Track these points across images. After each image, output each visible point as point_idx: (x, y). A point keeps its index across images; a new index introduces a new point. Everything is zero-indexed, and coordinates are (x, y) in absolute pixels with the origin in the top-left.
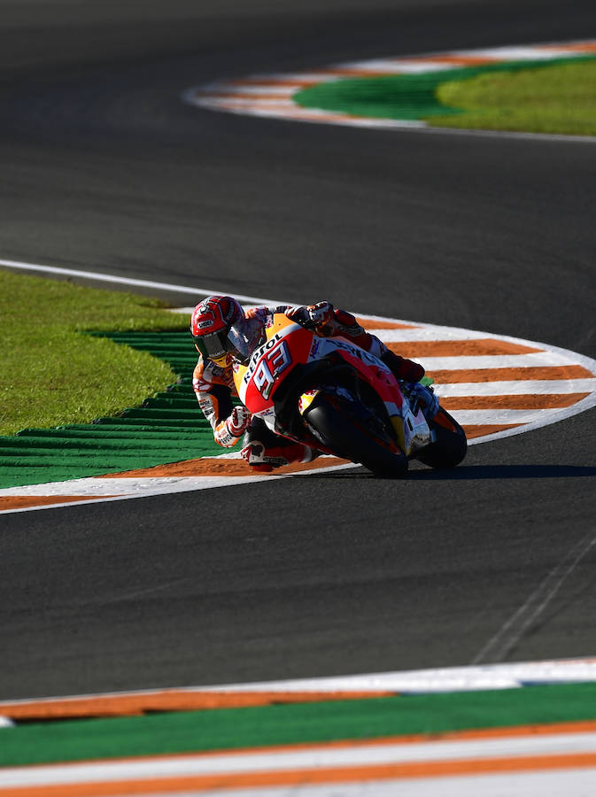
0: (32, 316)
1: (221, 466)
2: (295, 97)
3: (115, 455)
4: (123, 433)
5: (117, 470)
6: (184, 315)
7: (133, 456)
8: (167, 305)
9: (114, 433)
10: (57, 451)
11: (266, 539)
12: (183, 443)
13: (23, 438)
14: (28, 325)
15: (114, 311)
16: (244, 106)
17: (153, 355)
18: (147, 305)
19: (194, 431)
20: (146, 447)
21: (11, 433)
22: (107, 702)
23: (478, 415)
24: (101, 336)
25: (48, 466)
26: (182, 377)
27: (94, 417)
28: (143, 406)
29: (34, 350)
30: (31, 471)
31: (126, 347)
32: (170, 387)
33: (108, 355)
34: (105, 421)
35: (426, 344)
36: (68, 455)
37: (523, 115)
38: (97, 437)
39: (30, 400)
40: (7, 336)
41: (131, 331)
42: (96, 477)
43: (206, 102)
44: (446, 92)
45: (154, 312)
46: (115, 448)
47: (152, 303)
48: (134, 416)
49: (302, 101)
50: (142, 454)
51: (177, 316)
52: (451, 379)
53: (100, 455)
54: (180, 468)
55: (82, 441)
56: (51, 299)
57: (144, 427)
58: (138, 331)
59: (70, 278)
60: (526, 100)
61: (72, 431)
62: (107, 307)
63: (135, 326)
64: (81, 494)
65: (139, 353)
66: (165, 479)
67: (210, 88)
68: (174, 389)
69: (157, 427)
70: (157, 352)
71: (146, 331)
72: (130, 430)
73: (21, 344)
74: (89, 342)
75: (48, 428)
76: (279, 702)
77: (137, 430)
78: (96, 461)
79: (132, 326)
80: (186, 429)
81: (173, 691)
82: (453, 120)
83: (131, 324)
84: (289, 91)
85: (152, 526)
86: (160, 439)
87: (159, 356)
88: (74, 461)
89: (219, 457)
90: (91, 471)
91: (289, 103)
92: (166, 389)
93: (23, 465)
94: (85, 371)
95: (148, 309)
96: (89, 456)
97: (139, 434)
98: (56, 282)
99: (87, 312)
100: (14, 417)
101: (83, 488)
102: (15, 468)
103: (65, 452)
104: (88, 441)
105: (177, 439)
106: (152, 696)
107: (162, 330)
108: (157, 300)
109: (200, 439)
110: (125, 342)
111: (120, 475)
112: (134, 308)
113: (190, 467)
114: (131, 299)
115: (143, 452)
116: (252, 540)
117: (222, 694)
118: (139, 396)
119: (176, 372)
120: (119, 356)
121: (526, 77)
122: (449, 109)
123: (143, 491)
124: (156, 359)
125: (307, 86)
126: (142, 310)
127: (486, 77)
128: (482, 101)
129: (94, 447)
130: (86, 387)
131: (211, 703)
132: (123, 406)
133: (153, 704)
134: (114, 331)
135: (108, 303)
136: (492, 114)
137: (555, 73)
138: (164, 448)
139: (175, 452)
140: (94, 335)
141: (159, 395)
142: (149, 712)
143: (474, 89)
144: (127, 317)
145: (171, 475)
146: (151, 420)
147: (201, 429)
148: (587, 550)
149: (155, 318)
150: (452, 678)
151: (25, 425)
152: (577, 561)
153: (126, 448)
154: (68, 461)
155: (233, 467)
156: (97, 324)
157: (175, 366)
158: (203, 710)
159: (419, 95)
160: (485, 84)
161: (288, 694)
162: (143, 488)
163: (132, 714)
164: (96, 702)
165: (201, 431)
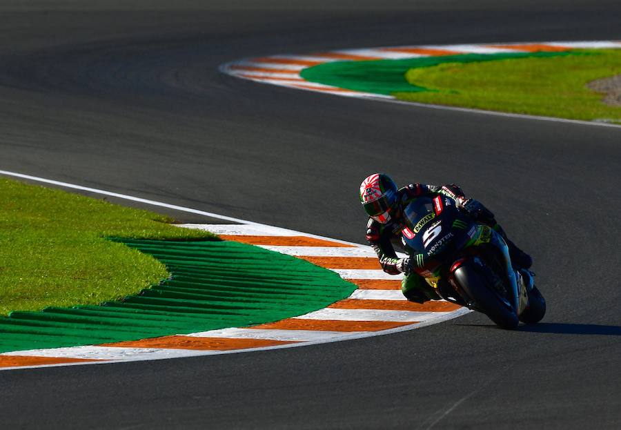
0: (72, 223)
1: (189, 342)
2: (301, 73)
3: (112, 330)
4: (120, 314)
5: (112, 341)
6: (184, 229)
7: (126, 331)
9: (114, 313)
10: (70, 324)
11: (208, 398)
12: (164, 323)
13: (46, 314)
14: (67, 231)
15: (133, 224)
17: (155, 257)
18: (159, 220)
19: (174, 315)
20: (136, 325)
21: (38, 310)
23: (385, 314)
24: (119, 241)
25: (61, 335)
26: (173, 274)
27: (102, 300)
28: (140, 295)
29: (68, 249)
30: (48, 338)
31: (136, 250)
32: (162, 282)
33: (121, 255)
34: (110, 304)
35: (358, 259)
36: (78, 328)
37: (465, 94)
38: (101, 316)
39: (58, 285)
40: (50, 238)
41: (143, 238)
42: (96, 345)
43: (234, 73)
44: (413, 75)
45: (162, 225)
46: (113, 324)
47: (163, 219)
48: (132, 301)
49: (306, 76)
50: (132, 330)
51: (178, 229)
52: (373, 286)
53: (102, 329)
54: (158, 342)
55: (89, 318)
56: (90, 212)
57: (137, 310)
58: (148, 239)
59: (106, 197)
60: (472, 83)
61: (83, 311)
62: (129, 220)
63: (146, 235)
64: (81, 357)
65: (145, 255)
66: (145, 350)
68: (165, 284)
69: (147, 311)
70: (158, 255)
71: (154, 240)
72: (127, 312)
73: (59, 245)
74: (110, 245)
75: (66, 307)
77: (132, 312)
78: (96, 333)
79: (144, 235)
80: (168, 313)
83: (144, 233)
84: (299, 68)
85: (127, 384)
86: (148, 319)
87: (159, 258)
88: (81, 332)
89: (188, 335)
90: (91, 341)
91: (296, 76)
92: (159, 283)
93: (43, 334)
94: (102, 266)
95: (158, 223)
96: (92, 329)
97: (133, 315)
98: (95, 200)
99: (113, 223)
100: (43, 298)
101: (83, 353)
102: (36, 336)
103: (76, 325)
104: (94, 318)
105: (160, 320)
107: (167, 239)
108: (167, 216)
109: (177, 321)
110: (136, 246)
111: (113, 344)
112: (147, 222)
113: (166, 341)
114: (148, 215)
115: (133, 328)
116: (198, 398)
118: (138, 286)
119: (169, 270)
120: (129, 257)
121: (475, 66)
122: (414, 88)
123: (128, 357)
124: (157, 260)
125: (311, 65)
126: (154, 223)
127: (444, 65)
128: (439, 83)
129: (98, 323)
130: (101, 278)
132: (124, 293)
134: (131, 238)
135: (129, 218)
136: (444, 93)
137: (497, 65)
138: (149, 327)
139: (157, 330)
140: (115, 241)
141: (153, 287)
143: (435, 73)
144: (141, 228)
145: (150, 346)
146: (144, 305)
147: (179, 314)
149: (162, 230)
151: (50, 304)
153: (121, 325)
154: (76, 332)
155: (197, 343)
156: (119, 233)
157: (169, 266)
159: (394, 76)
160: (442, 70)
162: (127, 355)
165: (179, 315)
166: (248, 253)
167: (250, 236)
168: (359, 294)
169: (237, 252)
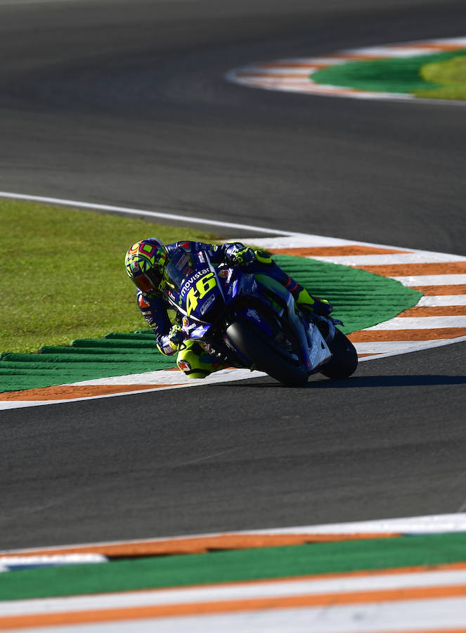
0: (114, 245)
2: (311, 76)
8: (217, 237)
10: (136, 350)
11: (298, 416)
13: (109, 340)
14: (111, 254)
16: (274, 84)
18: (202, 237)
21: (100, 337)
22: (179, 543)
23: (459, 320)
25: (129, 361)
29: (116, 273)
30: (116, 365)
35: (417, 265)
36: (144, 353)
39: (114, 311)
40: (95, 261)
42: (166, 370)
43: (244, 81)
44: (429, 71)
47: (206, 236)
49: (318, 78)
52: (437, 292)
56: (130, 233)
59: (143, 217)
61: (146, 335)
62: (171, 239)
64: (154, 383)
67: (246, 70)
73: (106, 268)
75: (128, 333)
76: (311, 542)
81: (229, 534)
82: (433, 93)
84: (308, 71)
85: (210, 407)
88: (148, 358)
90: (162, 365)
91: (307, 80)
93: (109, 361)
98: (131, 220)
100: (103, 325)
101: (156, 378)
102: (103, 364)
103: (142, 350)
106: (213, 538)
108: (210, 233)
114: (191, 233)
116: (287, 417)
117: (267, 536)
122: (430, 84)
125: (321, 68)
127: (459, 59)
128: (455, 78)
131: (259, 543)
133: (215, 544)
135: (173, 236)
136: (464, 88)
142: (211, 550)
143: (450, 69)
150: (444, 522)
151: (111, 331)
154: (144, 358)
158: (254, 548)
159: (408, 74)
160: (458, 65)
161: (318, 535)
163: (198, 552)
164: (170, 543)
166: (301, 265)
167: (300, 249)
168: (425, 301)
169: (289, 266)
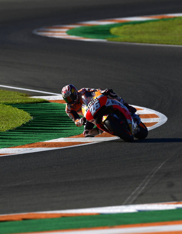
1: (45, 144)
2: (67, 32)
3: (13, 141)
4: (15, 135)
5: (14, 146)
6: (34, 98)
7: (19, 141)
8: (28, 95)
9: (13, 134)
11: (59, 167)
12: (34, 137)
15: (12, 97)
16: (52, 35)
17: (24, 111)
18: (22, 96)
19: (37, 134)
20: (22, 139)
22: (11, 216)
24: (8, 105)
26: (33, 117)
27: (6, 130)
28: (21, 126)
31: (16, 108)
32: (29, 120)
33: (11, 111)
34: (10, 131)
37: (137, 37)
38: (7, 136)
41: (17, 103)
42: (7, 148)
43: (40, 34)
44: (113, 30)
45: (24, 97)
46: (13, 139)
47: (24, 95)
48: (19, 129)
49: (69, 33)
50: (21, 141)
51: (32, 99)
53: (9, 141)
54: (33, 145)
55: (3, 137)
57: (22, 133)
58: (19, 103)
60: (138, 33)
62: (10, 96)
63: (19, 102)
64: (3, 153)
65: (20, 110)
66: (28, 149)
67: (41, 29)
68: (31, 121)
69: (26, 133)
70: (26, 110)
71: (22, 103)
72: (17, 134)
74: (5, 107)
76: (64, 216)
77: (20, 134)
78: (7, 143)
79: (18, 102)
80: (35, 133)
81: (31, 213)
82: (115, 39)
83: (17, 101)
84: (65, 30)
85: (24, 163)
86: (27, 136)
87: (26, 111)
89: (44, 142)
90: (6, 146)
91: (65, 34)
92: (28, 121)
94: (3, 115)
95: (22, 97)
96: (5, 141)
97: (20, 135)
99: (4, 98)
101: (3, 151)
104: (5, 137)
105: (32, 136)
106: (25, 215)
107: (27, 103)
108: (25, 94)
109: (39, 136)
110: (16, 107)
111: (14, 147)
112: (18, 96)
113: (36, 145)
114: (18, 94)
115: (21, 140)
116: (55, 167)
117: (46, 214)
118: (20, 123)
119: (31, 116)
120: (14, 111)
121: (137, 26)
122: (114, 36)
123: (22, 152)
124: (25, 112)
125: (70, 29)
126: (21, 97)
127: (125, 26)
128: (124, 33)
129: (7, 139)
130: (4, 120)
131: (43, 217)
132: (15, 126)
133: (25, 217)
134: (12, 103)
135: (10, 95)
136: (127, 37)
137: (146, 25)
138: (28, 139)
139: (31, 140)
140: (6, 105)
141: (26, 123)
142: (24, 219)
143: (121, 30)
144: (16, 99)
145: (30, 147)
146: (24, 130)
147: (39, 133)
148: (157, 170)
149: (25, 99)
150: (117, 209)
152: (154, 173)
153: (16, 139)
155: (49, 145)
156: (7, 101)
157: (31, 114)
158: (41, 219)
159: (105, 31)
160: (125, 28)
161: (66, 214)
162: (21, 151)
163: (19, 220)
164: (8, 216)
165: (39, 134)
166: (62, 107)
167: (61, 100)
169: (57, 107)
